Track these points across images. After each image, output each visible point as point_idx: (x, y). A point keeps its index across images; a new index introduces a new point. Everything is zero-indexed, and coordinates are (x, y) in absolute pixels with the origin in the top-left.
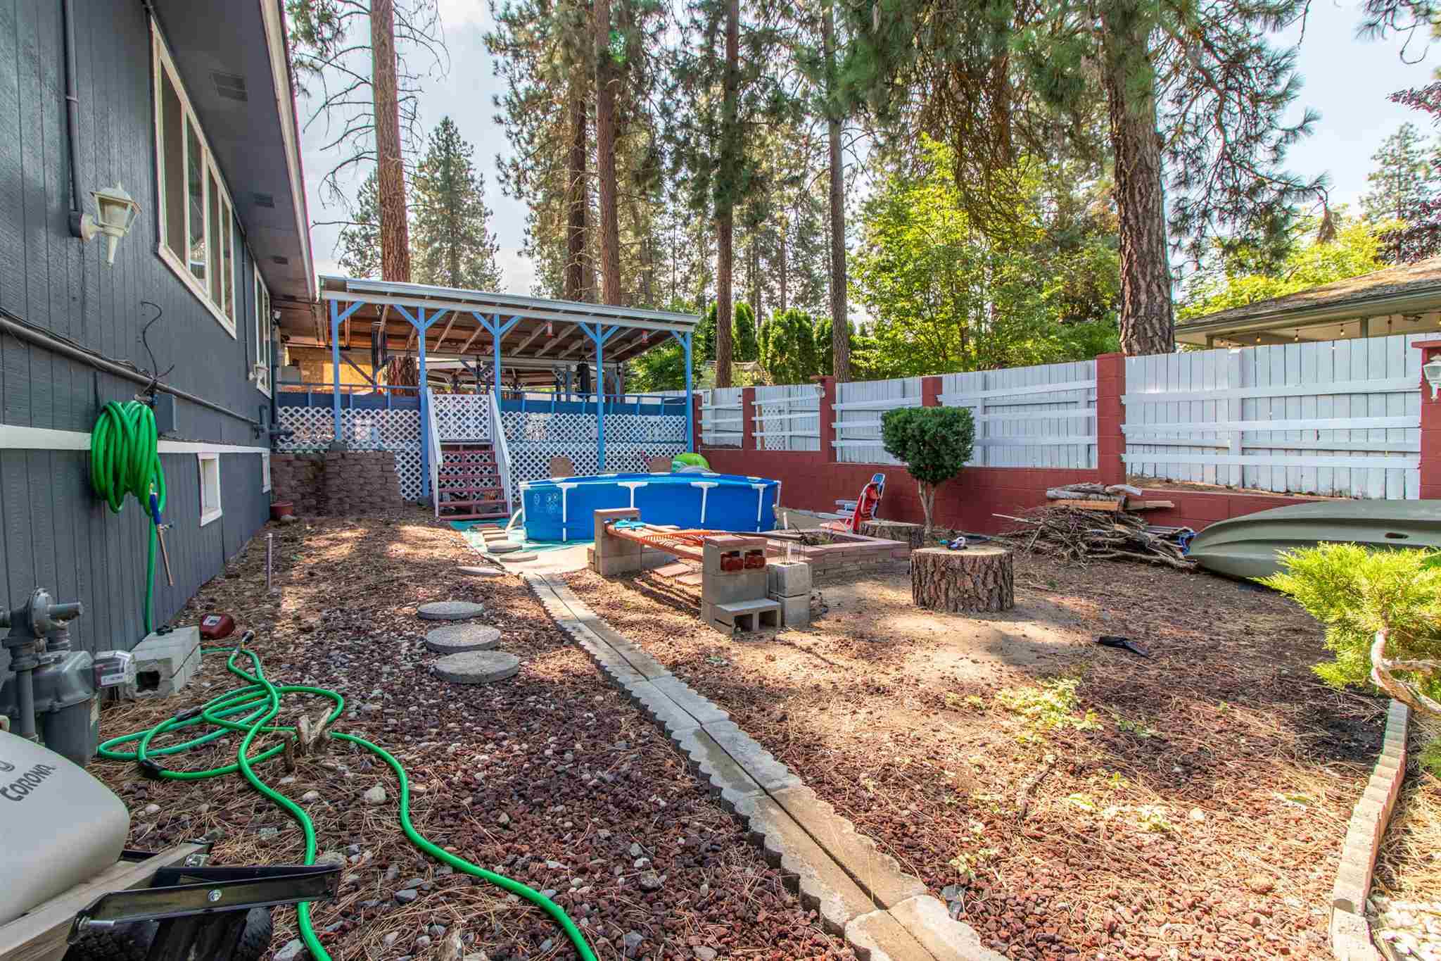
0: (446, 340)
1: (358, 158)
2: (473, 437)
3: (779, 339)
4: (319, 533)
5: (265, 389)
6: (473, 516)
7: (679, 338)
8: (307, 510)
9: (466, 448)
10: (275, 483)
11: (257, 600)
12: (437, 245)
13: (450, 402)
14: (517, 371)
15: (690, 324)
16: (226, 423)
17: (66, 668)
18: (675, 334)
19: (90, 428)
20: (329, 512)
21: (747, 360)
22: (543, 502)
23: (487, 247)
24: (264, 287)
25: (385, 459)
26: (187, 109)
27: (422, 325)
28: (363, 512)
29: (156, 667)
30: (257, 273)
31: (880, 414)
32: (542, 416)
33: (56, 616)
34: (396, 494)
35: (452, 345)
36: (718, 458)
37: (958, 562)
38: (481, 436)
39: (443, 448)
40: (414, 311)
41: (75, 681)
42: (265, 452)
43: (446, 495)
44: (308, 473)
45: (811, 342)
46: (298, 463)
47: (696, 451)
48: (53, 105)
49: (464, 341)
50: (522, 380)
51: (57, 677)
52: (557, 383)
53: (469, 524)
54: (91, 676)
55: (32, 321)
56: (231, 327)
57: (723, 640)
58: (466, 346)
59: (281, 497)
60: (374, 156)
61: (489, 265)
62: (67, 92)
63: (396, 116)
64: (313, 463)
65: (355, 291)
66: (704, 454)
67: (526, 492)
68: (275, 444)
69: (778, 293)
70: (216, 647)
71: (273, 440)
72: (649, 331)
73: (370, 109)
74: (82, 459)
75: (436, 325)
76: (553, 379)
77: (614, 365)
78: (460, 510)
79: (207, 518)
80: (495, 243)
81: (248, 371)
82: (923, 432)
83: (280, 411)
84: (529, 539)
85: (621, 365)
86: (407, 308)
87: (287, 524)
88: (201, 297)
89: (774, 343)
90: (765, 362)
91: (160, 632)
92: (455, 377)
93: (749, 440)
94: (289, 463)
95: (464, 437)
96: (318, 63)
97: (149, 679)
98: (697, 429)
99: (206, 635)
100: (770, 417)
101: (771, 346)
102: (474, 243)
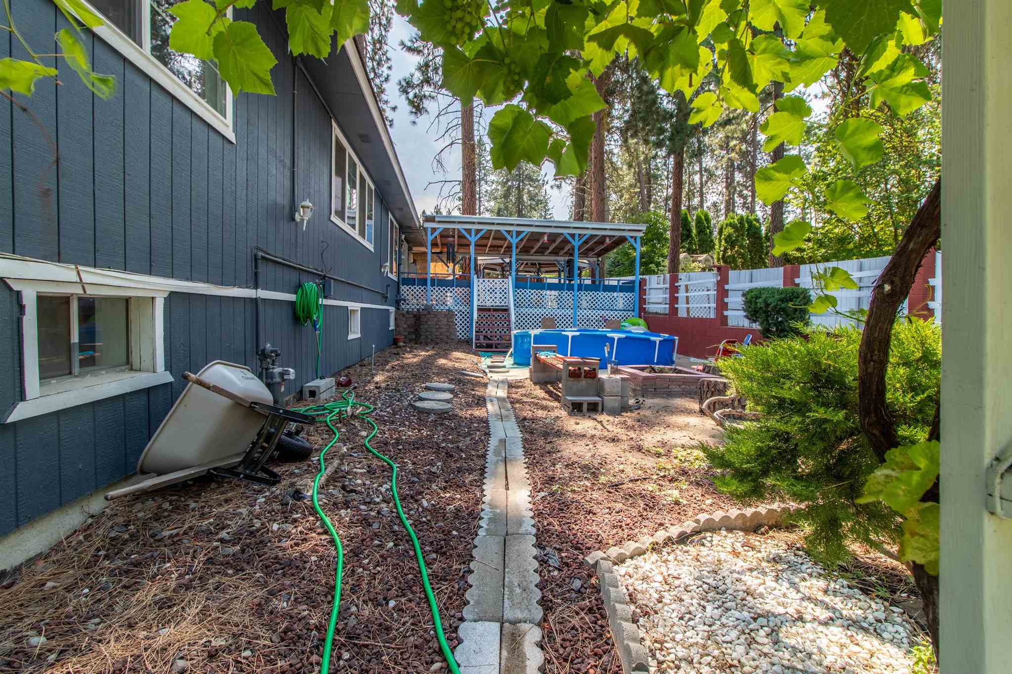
0: (491, 246)
1: (452, 144)
2: (498, 304)
3: (729, 236)
4: (411, 352)
5: (394, 277)
6: (494, 349)
7: (632, 241)
8: (411, 340)
9: (495, 310)
10: (397, 325)
11: (366, 375)
12: (510, 183)
13: (487, 283)
14: (539, 264)
15: (640, 231)
16: (365, 293)
17: (275, 371)
18: (629, 239)
19: (296, 293)
20: (421, 343)
21: (702, 253)
22: (523, 342)
23: (541, 182)
24: (395, 223)
25: (450, 314)
26: (349, 150)
27: (473, 239)
28: (437, 343)
29: (315, 389)
30: (390, 216)
31: (741, 293)
32: (553, 292)
33: (272, 352)
34: (455, 334)
35: (495, 249)
36: (654, 323)
37: (722, 386)
38: (503, 304)
39: (479, 310)
40: (469, 231)
41: (277, 376)
42: (392, 309)
43: (482, 337)
44: (412, 321)
45: (760, 238)
46: (407, 315)
47: (640, 317)
48: (288, 173)
49: (502, 247)
50: (543, 270)
51: (272, 373)
52: (559, 271)
53: (489, 354)
54: (282, 374)
55: (277, 255)
56: (371, 247)
57: (563, 413)
58: (503, 250)
59: (399, 333)
60: (460, 141)
61: (543, 194)
62: (293, 167)
63: (473, 116)
64: (415, 316)
65: (439, 222)
66: (646, 320)
67: (515, 336)
68: (399, 305)
69: (750, 199)
70: (342, 389)
71: (397, 304)
72: (610, 237)
73: (459, 115)
74: (292, 304)
75: (482, 238)
76: (557, 269)
77: (596, 259)
78: (489, 346)
79: (351, 337)
80: (546, 179)
81: (381, 267)
82: (767, 305)
83: (402, 288)
84: (515, 363)
85: (600, 259)
86: (465, 230)
87: (400, 347)
88: (353, 235)
89: (726, 240)
90: (719, 254)
91: (321, 378)
92: (503, 268)
93: (674, 310)
94: (403, 315)
95: (493, 304)
96: (434, 94)
97: (313, 393)
98: (642, 301)
99: (339, 384)
100: (695, 294)
101: (723, 243)
102: (532, 180)
